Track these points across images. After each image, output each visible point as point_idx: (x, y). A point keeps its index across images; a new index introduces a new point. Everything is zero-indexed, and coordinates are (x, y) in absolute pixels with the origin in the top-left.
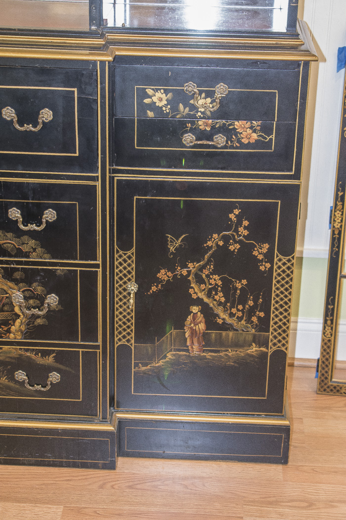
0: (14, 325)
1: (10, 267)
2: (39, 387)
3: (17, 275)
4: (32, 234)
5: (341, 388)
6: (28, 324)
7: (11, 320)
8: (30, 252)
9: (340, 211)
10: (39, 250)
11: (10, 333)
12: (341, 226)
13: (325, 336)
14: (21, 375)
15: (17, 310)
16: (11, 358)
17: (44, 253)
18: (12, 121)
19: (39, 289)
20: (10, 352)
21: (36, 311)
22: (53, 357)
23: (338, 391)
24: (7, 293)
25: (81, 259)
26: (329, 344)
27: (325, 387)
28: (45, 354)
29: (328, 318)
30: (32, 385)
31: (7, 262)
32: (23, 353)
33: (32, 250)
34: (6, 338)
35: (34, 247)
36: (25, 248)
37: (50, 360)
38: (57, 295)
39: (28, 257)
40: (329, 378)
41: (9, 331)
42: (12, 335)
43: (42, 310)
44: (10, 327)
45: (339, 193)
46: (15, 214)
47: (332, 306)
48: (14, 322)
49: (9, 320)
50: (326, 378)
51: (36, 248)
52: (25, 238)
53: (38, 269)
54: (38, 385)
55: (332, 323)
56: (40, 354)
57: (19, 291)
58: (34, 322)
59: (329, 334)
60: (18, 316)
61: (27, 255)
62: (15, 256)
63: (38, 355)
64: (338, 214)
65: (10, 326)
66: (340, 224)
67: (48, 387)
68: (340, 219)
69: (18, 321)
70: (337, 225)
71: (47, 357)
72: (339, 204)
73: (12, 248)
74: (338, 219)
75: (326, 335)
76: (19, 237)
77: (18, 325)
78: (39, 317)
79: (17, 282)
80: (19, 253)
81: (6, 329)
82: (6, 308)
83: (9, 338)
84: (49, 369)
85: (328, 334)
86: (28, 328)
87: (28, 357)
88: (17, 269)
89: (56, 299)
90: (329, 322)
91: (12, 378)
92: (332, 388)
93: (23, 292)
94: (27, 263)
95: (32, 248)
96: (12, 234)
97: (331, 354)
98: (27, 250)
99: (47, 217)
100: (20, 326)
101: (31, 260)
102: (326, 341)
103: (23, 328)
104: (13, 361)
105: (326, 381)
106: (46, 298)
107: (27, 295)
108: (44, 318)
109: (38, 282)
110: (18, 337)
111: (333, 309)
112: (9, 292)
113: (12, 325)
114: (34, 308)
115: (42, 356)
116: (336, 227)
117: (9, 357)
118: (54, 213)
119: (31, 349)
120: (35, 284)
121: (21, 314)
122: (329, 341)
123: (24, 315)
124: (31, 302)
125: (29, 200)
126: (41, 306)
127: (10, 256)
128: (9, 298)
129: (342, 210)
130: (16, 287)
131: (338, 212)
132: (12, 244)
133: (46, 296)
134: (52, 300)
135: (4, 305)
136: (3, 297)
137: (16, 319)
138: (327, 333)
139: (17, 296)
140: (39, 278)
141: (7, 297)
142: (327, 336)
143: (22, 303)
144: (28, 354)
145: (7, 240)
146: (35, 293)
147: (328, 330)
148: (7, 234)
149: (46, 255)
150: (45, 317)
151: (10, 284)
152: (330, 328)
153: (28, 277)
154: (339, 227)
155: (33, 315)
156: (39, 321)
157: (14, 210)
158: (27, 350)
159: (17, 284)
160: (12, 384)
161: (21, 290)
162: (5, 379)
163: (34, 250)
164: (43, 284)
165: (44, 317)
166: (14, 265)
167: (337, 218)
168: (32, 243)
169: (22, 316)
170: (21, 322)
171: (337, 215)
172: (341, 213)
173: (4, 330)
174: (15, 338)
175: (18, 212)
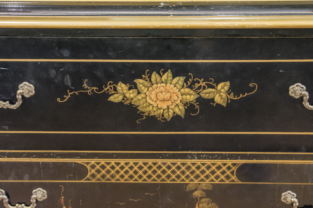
18: (301, 99)
125: (308, 182)
157: (289, 193)
175: (293, 195)
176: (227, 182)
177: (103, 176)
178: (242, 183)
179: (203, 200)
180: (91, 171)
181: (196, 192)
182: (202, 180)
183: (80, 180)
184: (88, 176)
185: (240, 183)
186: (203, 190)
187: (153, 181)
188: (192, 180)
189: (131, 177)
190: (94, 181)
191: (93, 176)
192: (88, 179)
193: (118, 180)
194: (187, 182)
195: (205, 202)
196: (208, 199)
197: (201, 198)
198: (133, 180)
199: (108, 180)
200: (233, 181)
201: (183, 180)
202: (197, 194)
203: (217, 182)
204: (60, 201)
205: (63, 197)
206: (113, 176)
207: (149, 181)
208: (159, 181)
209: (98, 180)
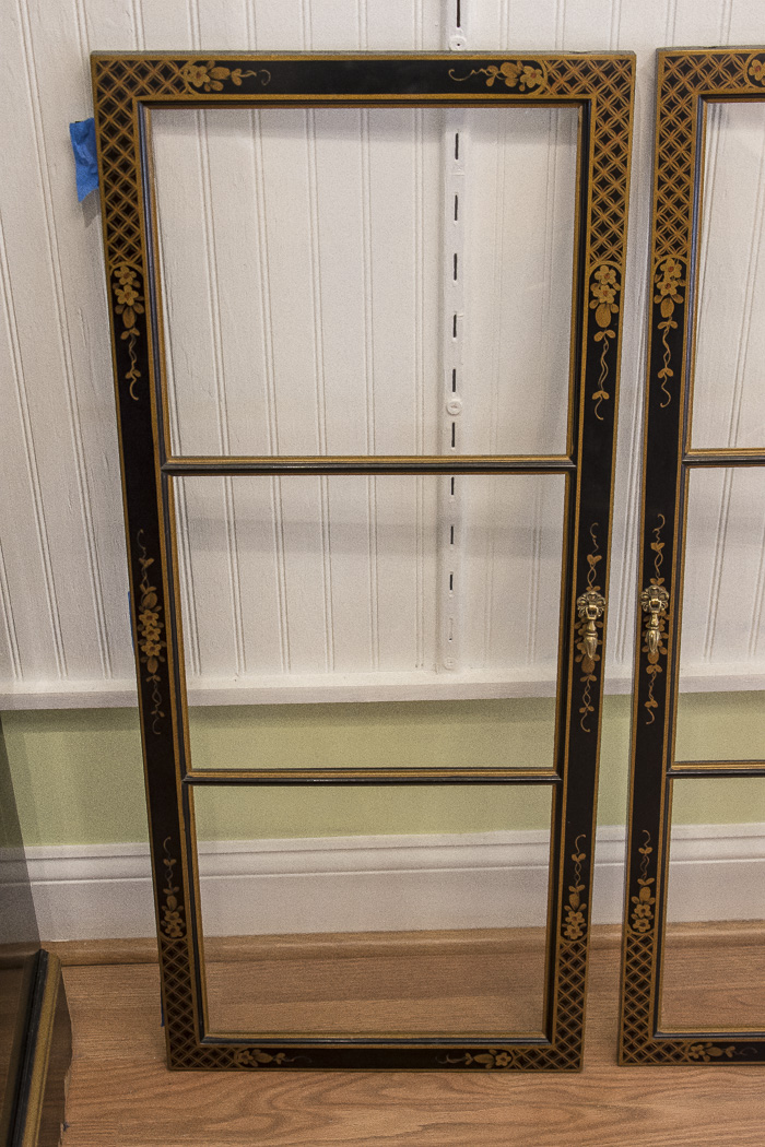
5: (232, 1054)
9: (152, 610)
12: (164, 652)
13: (167, 935)
23: (224, 1061)
26: (181, 953)
27: (189, 1055)
29: (166, 891)
40: (196, 1032)
45: (141, 560)
47: (174, 861)
50: (188, 1034)
55: (181, 901)
59: (178, 928)
64: (150, 618)
66: (158, 647)
68: (158, 631)
70: (153, 649)
72: (149, 591)
74: (151, 633)
75: (167, 931)
85: (173, 930)
90: (171, 901)
92: (206, 1054)
97: (192, 975)
102: (170, 946)
105: (189, 1042)
111: (178, 867)
116: (150, 654)
122: (181, 945)
129: (159, 608)
131: (148, 613)
138: (170, 927)
142: (173, 935)
147: (172, 918)
152: (176, 914)
154: (157, 653)
167: (149, 628)
171: (146, 623)
172: (156, 616)
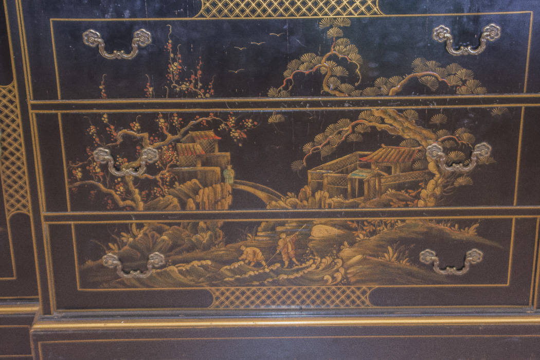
0: (425, 188)
1: (428, 109)
2: (453, 271)
3: (437, 119)
4: (464, 61)
6: (445, 186)
7: (422, 181)
8: (457, 86)
10: (471, 82)
11: (419, 199)
14: (429, 256)
15: (432, 167)
16: (416, 232)
17: (477, 86)
19: (464, 136)
20: (416, 225)
21: (458, 167)
22: (476, 228)
24: (420, 145)
25: (528, 91)
28: (464, 224)
30: (443, 267)
31: (425, 102)
32: (433, 225)
33: (460, 83)
34: (412, 207)
35: (464, 79)
36: (451, 81)
37: (471, 233)
38: (489, 143)
39: (454, 93)
41: (418, 197)
42: (421, 202)
43: (468, 165)
44: (420, 192)
46: (443, 33)
48: (426, 183)
49: (419, 182)
51: (466, 80)
52: (453, 66)
53: (466, 109)
54: (452, 267)
56: (457, 226)
57: (437, 140)
58: (454, 182)
60: (434, 175)
61: (453, 91)
62: (437, 93)
63: (454, 226)
65: (420, 189)
67: (465, 271)
69: (432, 182)
71: (467, 229)
73: (433, 81)
76: (443, 66)
77: (431, 188)
78: (461, 175)
79: (434, 128)
80: (443, 88)
81: (413, 194)
82: (416, 166)
83: (417, 207)
84: (468, 245)
86: (444, 192)
87: (441, 231)
88: (437, 111)
89: (488, 148)
91: (415, 260)
93: (443, 141)
94: (452, 102)
95: (461, 80)
96: (434, 62)
98: (454, 83)
99: (487, 36)
100: (434, 189)
101: (460, 96)
103: (438, 191)
104: (420, 237)
106: (474, 149)
107: (448, 145)
108: (468, 176)
109: (465, 127)
110: (429, 204)
112: (424, 143)
113: (423, 189)
114: (458, 163)
115: (460, 228)
117: (413, 232)
118: (498, 29)
119: (445, 220)
120: (460, 130)
121: (436, 173)
123: (440, 173)
124: (453, 155)
125: (463, 12)
126: (466, 160)
127: (429, 92)
128: (423, 151)
130: (433, 136)
132: (433, 76)
133: (474, 145)
134: (483, 151)
135: (414, 162)
136: (414, 151)
137: (429, 180)
139: (434, 147)
140: (466, 121)
141: (419, 151)
143: (440, 157)
144: (441, 226)
145: (427, 71)
146: (460, 142)
148: (428, 63)
149: (479, 89)
150: (471, 174)
151: (425, 132)
153: (453, 121)
155: (453, 173)
156: (461, 181)
157: (442, 28)
158: (439, 222)
159: (434, 132)
160: (415, 269)
161: (440, 140)
162: (406, 262)
163: (464, 82)
164: (472, 130)
165: (469, 174)
166: (433, 105)
168: (462, 72)
169: (438, 176)
170: (436, 182)
173: (412, 196)
174: (426, 206)
175: (447, 30)
176: (368, 15)
177: (220, 11)
178: (386, 16)
179: (339, 41)
180: (205, 4)
181: (331, 30)
182: (338, 14)
183: (192, 17)
184: (202, 11)
185: (384, 15)
186: (340, 27)
187: (278, 16)
188: (326, 14)
189: (253, 11)
190: (208, 18)
191: (208, 11)
192: (202, 16)
193: (237, 16)
194: (321, 17)
195: (342, 43)
196: (345, 40)
197: (338, 38)
198: (256, 15)
199: (226, 16)
200: (375, 13)
201: (316, 14)
202: (332, 32)
203: (356, 16)
204: (167, 46)
205: (170, 41)
206: (231, 11)
207: (275, 17)
208: (287, 17)
209: (214, 16)
